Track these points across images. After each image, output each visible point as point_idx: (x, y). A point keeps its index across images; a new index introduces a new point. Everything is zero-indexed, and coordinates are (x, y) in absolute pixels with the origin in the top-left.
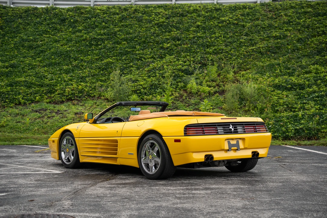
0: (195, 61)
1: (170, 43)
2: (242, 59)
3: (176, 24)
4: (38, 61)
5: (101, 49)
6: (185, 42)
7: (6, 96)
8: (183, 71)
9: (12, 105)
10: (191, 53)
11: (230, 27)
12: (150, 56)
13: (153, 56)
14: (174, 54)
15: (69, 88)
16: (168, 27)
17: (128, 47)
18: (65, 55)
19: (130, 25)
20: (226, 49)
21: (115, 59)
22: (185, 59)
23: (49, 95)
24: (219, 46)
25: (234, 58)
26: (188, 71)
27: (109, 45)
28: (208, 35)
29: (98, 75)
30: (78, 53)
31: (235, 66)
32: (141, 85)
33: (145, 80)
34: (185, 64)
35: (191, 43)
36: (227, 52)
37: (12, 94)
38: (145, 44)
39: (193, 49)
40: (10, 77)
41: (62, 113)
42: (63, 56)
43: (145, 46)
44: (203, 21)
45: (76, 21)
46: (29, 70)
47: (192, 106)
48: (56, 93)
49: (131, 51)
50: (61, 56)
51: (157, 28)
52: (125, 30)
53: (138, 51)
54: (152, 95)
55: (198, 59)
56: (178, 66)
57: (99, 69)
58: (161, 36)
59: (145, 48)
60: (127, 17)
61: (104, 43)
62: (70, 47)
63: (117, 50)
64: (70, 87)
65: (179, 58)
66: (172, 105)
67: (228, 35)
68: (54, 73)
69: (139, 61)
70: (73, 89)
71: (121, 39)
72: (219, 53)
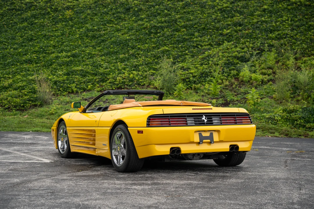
0: (253, 48)
1: (230, 29)
2: (308, 43)
3: (240, 8)
4: (98, 50)
5: (160, 37)
6: (246, 28)
7: (62, 85)
8: (238, 58)
9: (65, 93)
10: (252, 38)
11: (301, 9)
12: (207, 43)
13: (210, 43)
14: (233, 40)
15: (120, 76)
16: (232, 12)
17: (186, 34)
18: (124, 44)
19: (193, 11)
20: (291, 34)
21: (171, 47)
22: (244, 45)
23: (102, 84)
24: (284, 30)
25: (299, 43)
26: (244, 58)
27: (168, 33)
28: (274, 19)
29: (152, 63)
30: (137, 42)
31: (298, 51)
32: (192, 73)
33: (196, 68)
34: (243, 50)
35: (254, 28)
36: (292, 37)
37: (67, 83)
38: (204, 30)
39: (254, 34)
40: (70, 66)
41: (109, 102)
42: (122, 45)
43: (203, 33)
44: (270, 5)
45: (141, 10)
46: (88, 59)
47: (241, 95)
48: (108, 82)
49: (189, 38)
50: (120, 44)
51: (220, 13)
52: (186, 17)
53: (196, 38)
54: (201, 83)
55: (257, 45)
56: (234, 53)
57: (154, 57)
58: (222, 22)
59: (204, 34)
60: (190, 3)
61: (164, 31)
62: (130, 36)
63: (175, 38)
64: (122, 75)
65: (238, 45)
66: (220, 94)
67: (296, 18)
68: (110, 62)
69: (195, 48)
70: (124, 77)
71: (181, 27)
72: (282, 38)
